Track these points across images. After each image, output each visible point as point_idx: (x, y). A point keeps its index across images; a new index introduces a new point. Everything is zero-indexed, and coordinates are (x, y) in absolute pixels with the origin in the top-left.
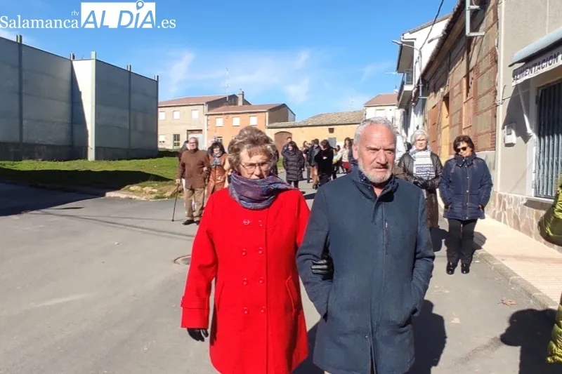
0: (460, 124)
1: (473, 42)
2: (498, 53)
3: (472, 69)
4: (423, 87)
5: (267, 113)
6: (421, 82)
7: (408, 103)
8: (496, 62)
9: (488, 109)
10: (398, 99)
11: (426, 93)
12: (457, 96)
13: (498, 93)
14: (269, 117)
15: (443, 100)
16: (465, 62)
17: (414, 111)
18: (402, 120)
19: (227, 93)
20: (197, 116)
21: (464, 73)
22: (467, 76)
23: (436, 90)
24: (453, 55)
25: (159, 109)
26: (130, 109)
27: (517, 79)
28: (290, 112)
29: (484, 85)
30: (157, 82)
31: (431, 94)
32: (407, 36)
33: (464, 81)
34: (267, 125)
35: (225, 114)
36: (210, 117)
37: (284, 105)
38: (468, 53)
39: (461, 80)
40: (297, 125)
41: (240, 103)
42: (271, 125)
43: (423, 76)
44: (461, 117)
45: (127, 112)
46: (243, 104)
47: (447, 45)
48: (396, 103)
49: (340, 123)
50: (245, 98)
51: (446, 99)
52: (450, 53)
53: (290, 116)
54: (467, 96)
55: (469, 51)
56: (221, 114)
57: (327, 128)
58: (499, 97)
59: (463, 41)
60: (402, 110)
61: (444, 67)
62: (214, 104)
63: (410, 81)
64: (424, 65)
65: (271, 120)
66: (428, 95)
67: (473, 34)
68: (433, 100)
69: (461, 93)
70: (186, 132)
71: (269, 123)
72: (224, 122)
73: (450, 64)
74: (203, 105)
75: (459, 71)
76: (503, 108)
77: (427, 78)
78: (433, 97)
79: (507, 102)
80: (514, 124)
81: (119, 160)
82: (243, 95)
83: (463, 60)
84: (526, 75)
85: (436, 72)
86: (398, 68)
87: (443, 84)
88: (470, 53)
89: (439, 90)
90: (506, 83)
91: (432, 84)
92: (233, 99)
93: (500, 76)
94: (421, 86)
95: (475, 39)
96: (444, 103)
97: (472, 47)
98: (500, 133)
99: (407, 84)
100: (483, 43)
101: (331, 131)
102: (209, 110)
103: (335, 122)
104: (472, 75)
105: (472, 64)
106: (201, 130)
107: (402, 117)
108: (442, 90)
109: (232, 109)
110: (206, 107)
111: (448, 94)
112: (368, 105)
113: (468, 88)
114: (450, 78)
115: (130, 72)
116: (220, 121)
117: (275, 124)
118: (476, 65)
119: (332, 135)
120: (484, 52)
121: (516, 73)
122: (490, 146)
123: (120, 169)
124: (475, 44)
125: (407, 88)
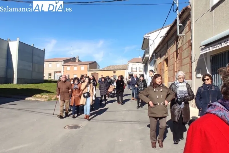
0: (174, 70)
1: (179, 38)
2: (192, 43)
3: (179, 48)
4: (155, 55)
5: (88, 65)
6: (154, 53)
7: (146, 62)
8: (191, 46)
9: (188, 64)
10: (142, 60)
11: (157, 57)
12: (171, 59)
13: (192, 58)
14: (89, 67)
15: (165, 60)
16: (175, 45)
17: (150, 65)
18: (144, 68)
19: (71, 57)
20: (59, 66)
21: (175, 50)
22: (177, 51)
23: (161, 56)
24: (169, 43)
25: (45, 63)
26: (32, 62)
27: (202, 52)
28: (97, 65)
29: (185, 54)
30: (44, 51)
31: (158, 58)
32: (147, 35)
33: (175, 53)
34: (88, 70)
35: (71, 65)
36: (64, 66)
37: (95, 62)
38: (177, 42)
39: (174, 53)
40: (100, 70)
41: (77, 61)
42: (90, 70)
43: (155, 51)
44: (174, 67)
45: (31, 63)
46: (78, 61)
47: (167, 39)
48: (141, 61)
49: (118, 69)
50: (79, 59)
51: (166, 60)
52: (168, 42)
53: (98, 66)
54: (177, 59)
55: (177, 41)
56: (69, 65)
57: (113, 71)
58: (193, 59)
59: (174, 37)
60: (144, 64)
61: (165, 47)
62: (66, 61)
63: (147, 52)
64: (156, 47)
65: (90, 68)
66: (157, 58)
67: (180, 35)
68: (159, 61)
69: (174, 57)
70: (54, 72)
71: (89, 69)
72: (70, 68)
73: (168, 46)
74: (62, 61)
75: (172, 49)
76: (195, 63)
77: (157, 52)
78: (159, 59)
79: (197, 61)
80: (200, 70)
81: (27, 84)
82: (78, 58)
83: (174, 44)
84: (207, 50)
85: (161, 49)
86: (142, 48)
87: (165, 54)
88: (178, 42)
89: (163, 56)
90: (196, 53)
91: (159, 54)
92: (74, 59)
93: (193, 51)
94: (154, 55)
95: (180, 37)
96: (165, 62)
97: (178, 40)
98: (194, 73)
99: (147, 54)
100: (184, 39)
101: (115, 72)
102: (64, 64)
103: (116, 69)
104: (178, 51)
105: (179, 46)
106: (61, 72)
107: (144, 67)
108: (164, 56)
109: (74, 63)
110: (63, 62)
111: (167, 58)
112: (129, 62)
113: (177, 56)
114: (168, 52)
115: (33, 47)
116: (68, 68)
117: (92, 70)
118: (181, 47)
119: (115, 74)
120: (185, 41)
121: (202, 49)
122: (189, 78)
123: (29, 88)
124: (180, 39)
125: (147, 56)
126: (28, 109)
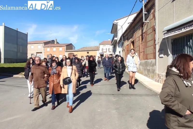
0: (139, 51)
1: (144, 24)
2: (156, 28)
3: (144, 33)
5: (65, 47)
6: (122, 37)
7: (114, 44)
8: (155, 31)
9: (152, 46)
11: (124, 40)
12: (137, 41)
13: (156, 41)
14: (66, 48)
15: (131, 43)
16: (141, 31)
17: (118, 46)
18: (113, 49)
19: (51, 39)
20: (40, 47)
22: (142, 35)
23: (128, 39)
24: (136, 28)
25: (28, 45)
26: (17, 44)
27: (165, 36)
28: (73, 46)
29: (149, 37)
30: (27, 35)
31: (126, 41)
33: (141, 37)
34: (65, 51)
35: (50, 47)
36: (45, 48)
37: (71, 44)
38: (142, 28)
39: (139, 36)
40: (76, 51)
41: (56, 43)
42: (67, 51)
43: (123, 35)
44: (140, 48)
45: (16, 45)
46: (57, 43)
47: (133, 25)
48: (111, 43)
49: (91, 50)
50: (57, 41)
51: (133, 43)
52: (134, 27)
53: (73, 47)
54: (142, 41)
55: (142, 27)
56: (49, 47)
57: (86, 52)
58: (157, 42)
59: (140, 24)
60: (113, 46)
61: (131, 32)
62: (46, 43)
63: (116, 36)
64: (124, 31)
67: (145, 21)
68: (126, 43)
69: (139, 40)
70: (36, 53)
71: (66, 50)
72: (50, 50)
73: (134, 31)
74: (42, 43)
75: (138, 33)
76: (158, 46)
77: (124, 35)
78: (127, 42)
79: (160, 43)
80: (163, 51)
81: (14, 63)
82: (57, 40)
83: (140, 29)
84: (169, 35)
85: (128, 33)
86: (111, 32)
87: (131, 37)
88: (143, 28)
90: (159, 37)
91: (126, 37)
92: (53, 42)
93: (156, 35)
94: (122, 38)
95: (145, 23)
96: (132, 44)
97: (144, 26)
98: (157, 54)
99: (115, 37)
100: (149, 25)
101: (88, 53)
102: (44, 45)
103: (89, 50)
104: (144, 35)
105: (144, 31)
106: (42, 52)
107: (113, 48)
108: (131, 39)
109: (53, 45)
110: (43, 44)
111: (134, 41)
112: (100, 44)
113: (142, 39)
114: (134, 35)
115: (17, 31)
116: (48, 49)
118: (146, 31)
120: (149, 27)
121: (165, 34)
122: (153, 58)
123: (15, 66)
124: (145, 25)
125: (115, 39)
126: (16, 85)
